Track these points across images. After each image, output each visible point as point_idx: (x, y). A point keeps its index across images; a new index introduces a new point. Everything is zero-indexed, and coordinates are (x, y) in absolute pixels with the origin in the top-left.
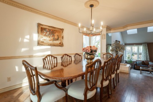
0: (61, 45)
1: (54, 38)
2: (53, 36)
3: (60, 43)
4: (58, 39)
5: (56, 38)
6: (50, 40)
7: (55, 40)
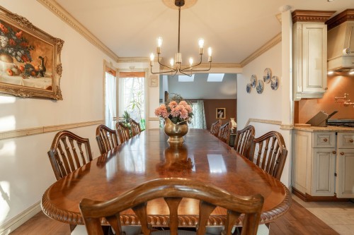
0: (53, 94)
1: (28, 66)
2: (26, 57)
3: (50, 88)
4: (42, 73)
5: (36, 68)
6: (13, 74)
7: (33, 76)
